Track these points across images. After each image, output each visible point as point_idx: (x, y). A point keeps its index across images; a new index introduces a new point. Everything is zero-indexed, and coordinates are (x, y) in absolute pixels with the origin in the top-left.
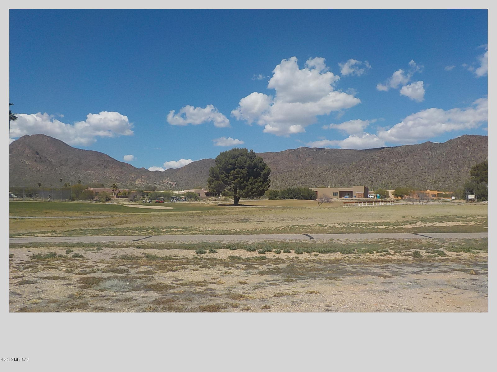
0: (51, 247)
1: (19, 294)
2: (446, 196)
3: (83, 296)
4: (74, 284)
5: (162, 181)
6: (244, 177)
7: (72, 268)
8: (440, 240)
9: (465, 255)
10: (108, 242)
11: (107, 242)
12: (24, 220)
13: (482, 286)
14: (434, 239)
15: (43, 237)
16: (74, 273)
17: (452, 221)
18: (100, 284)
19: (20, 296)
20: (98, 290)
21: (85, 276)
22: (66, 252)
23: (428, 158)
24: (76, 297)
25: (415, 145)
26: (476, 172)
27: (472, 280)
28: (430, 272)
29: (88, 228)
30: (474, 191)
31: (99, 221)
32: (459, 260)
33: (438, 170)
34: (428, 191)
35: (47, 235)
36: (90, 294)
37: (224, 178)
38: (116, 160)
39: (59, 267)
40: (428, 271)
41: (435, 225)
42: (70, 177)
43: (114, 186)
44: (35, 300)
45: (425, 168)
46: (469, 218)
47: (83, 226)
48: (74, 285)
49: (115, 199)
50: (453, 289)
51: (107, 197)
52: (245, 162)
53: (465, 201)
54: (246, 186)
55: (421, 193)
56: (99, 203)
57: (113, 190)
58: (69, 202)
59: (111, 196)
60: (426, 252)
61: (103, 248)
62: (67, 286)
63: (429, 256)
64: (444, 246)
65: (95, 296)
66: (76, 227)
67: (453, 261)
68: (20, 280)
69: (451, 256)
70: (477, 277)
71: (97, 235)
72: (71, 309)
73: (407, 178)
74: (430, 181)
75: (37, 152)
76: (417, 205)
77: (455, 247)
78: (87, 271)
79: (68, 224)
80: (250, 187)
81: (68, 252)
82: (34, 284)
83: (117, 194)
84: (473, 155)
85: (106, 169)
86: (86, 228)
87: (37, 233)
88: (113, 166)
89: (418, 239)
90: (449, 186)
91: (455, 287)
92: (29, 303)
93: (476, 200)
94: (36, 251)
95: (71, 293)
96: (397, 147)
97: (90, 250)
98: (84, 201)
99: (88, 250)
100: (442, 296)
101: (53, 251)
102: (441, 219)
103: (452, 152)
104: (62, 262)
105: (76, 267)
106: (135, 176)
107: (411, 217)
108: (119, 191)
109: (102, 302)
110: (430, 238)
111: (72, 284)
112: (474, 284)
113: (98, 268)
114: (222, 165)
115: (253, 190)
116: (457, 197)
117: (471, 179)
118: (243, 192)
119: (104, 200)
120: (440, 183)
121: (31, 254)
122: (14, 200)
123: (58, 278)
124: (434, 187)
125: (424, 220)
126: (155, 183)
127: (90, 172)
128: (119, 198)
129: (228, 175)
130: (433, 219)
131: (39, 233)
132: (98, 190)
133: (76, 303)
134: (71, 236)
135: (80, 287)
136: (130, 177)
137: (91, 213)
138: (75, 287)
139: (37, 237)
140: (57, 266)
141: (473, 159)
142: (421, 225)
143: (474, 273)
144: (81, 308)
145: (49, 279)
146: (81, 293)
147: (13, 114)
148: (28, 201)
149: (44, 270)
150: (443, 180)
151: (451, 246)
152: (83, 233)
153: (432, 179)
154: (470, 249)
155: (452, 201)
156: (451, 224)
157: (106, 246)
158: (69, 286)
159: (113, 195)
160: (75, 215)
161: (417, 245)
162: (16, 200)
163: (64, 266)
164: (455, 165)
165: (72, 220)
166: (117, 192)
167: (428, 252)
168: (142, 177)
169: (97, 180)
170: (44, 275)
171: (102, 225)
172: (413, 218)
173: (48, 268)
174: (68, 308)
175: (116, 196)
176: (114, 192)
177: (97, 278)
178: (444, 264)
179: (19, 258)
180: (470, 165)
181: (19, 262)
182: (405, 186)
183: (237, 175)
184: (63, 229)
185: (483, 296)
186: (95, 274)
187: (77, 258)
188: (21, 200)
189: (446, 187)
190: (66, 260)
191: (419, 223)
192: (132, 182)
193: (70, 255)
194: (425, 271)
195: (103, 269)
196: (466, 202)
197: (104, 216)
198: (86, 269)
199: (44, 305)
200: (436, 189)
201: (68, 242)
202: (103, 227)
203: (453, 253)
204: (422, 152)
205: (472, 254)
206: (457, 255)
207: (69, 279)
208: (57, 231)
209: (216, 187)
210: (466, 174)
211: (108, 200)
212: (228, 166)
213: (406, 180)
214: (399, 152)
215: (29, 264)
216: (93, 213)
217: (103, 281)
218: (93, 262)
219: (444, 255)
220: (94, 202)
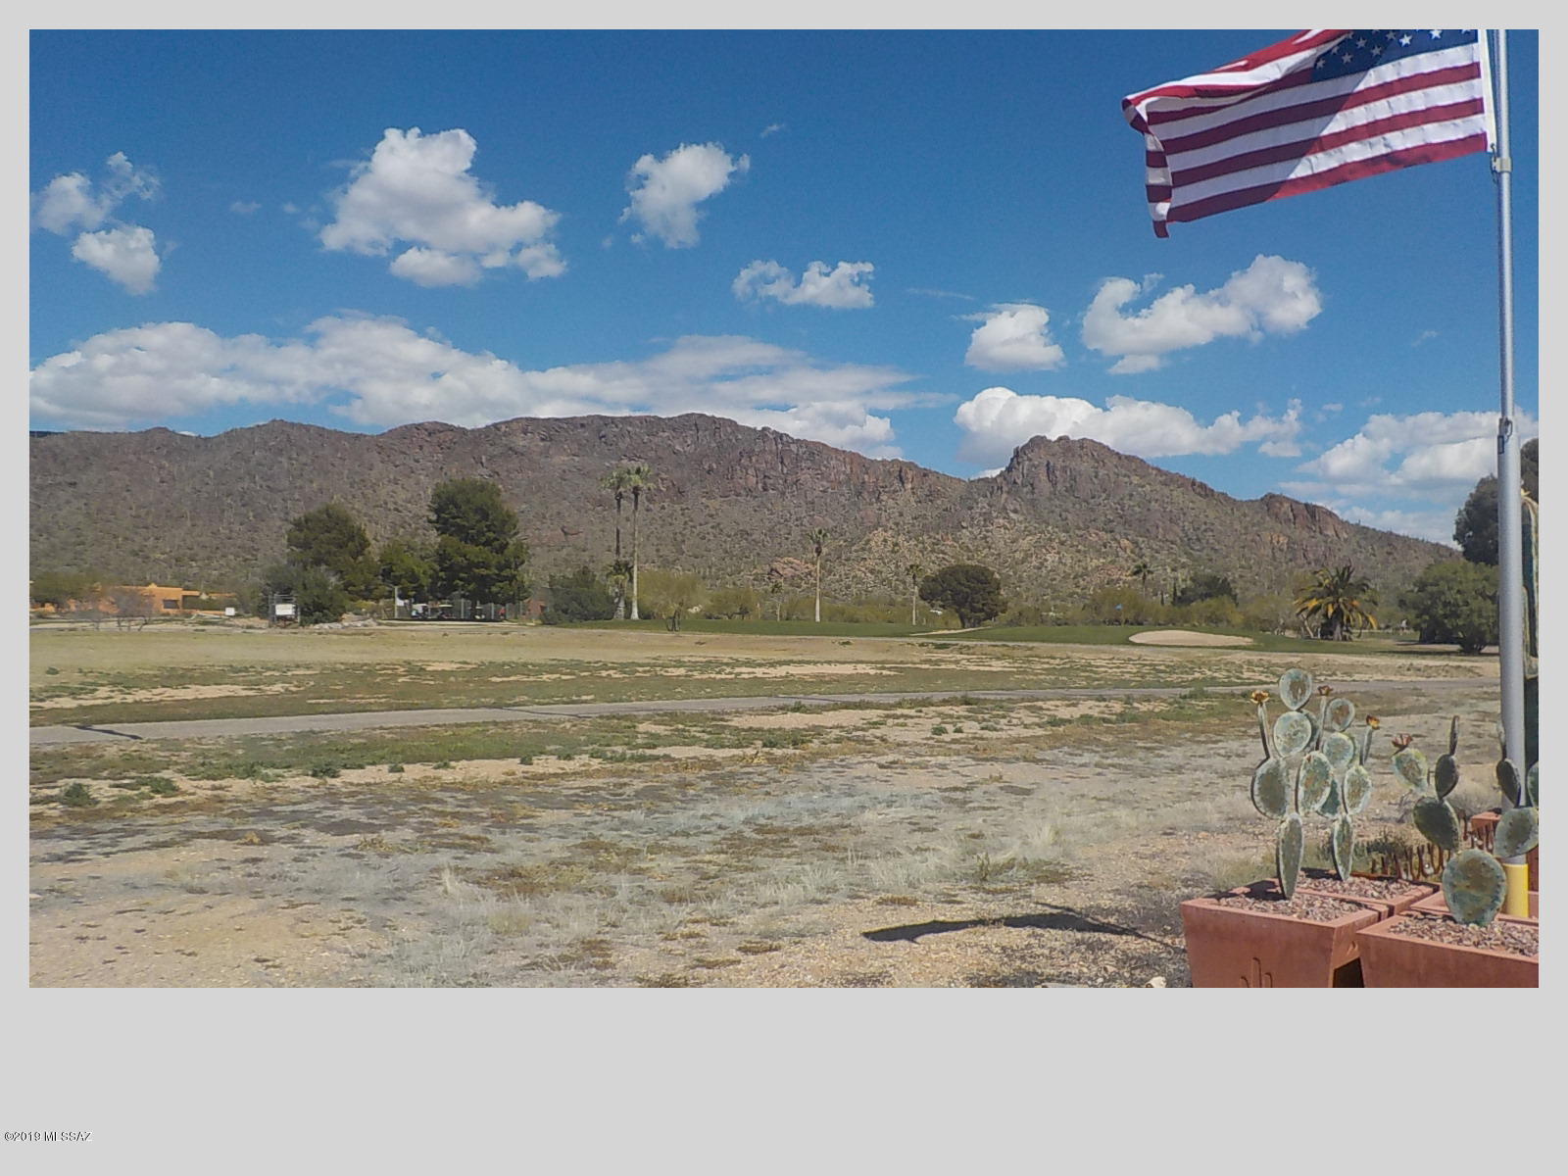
2: (209, 606)
8: (165, 743)
9: (239, 787)
13: (274, 877)
14: (148, 741)
17: (216, 684)
23: (158, 480)
25: (116, 433)
26: (302, 536)
27: (246, 861)
28: (114, 850)
30: (293, 592)
32: (219, 805)
33: (189, 523)
34: (153, 586)
40: (108, 850)
41: (158, 698)
45: (147, 514)
46: (268, 674)
50: (186, 896)
53: (264, 623)
55: (124, 593)
60: (111, 786)
63: (122, 800)
64: (176, 763)
67: (197, 808)
69: (193, 794)
70: (264, 851)
73: (83, 543)
74: (162, 557)
76: (110, 633)
77: (211, 764)
84: (299, 483)
89: (92, 745)
90: (222, 574)
91: (191, 890)
93: (299, 620)
96: (49, 433)
100: (142, 924)
102: (182, 676)
103: (236, 468)
107: (81, 671)
110: (133, 741)
112: (250, 875)
116: (243, 609)
117: (288, 554)
120: (194, 564)
124: (175, 577)
125: (123, 682)
130: (156, 676)
141: (297, 497)
142: (111, 697)
143: (256, 840)
150: (202, 554)
151: (200, 760)
153: (168, 550)
154: (256, 768)
155: (227, 622)
156: (211, 692)
161: (84, 764)
164: (243, 510)
167: (117, 786)
172: (85, 674)
178: (167, 820)
180: (287, 513)
182: (74, 570)
185: (272, 906)
189: (212, 578)
191: (103, 692)
194: (99, 850)
196: (270, 627)
200: (181, 581)
203: (201, 783)
204: (139, 459)
205: (259, 783)
206: (214, 788)
210: (276, 540)
213: (78, 548)
214: (58, 451)
219: (171, 792)
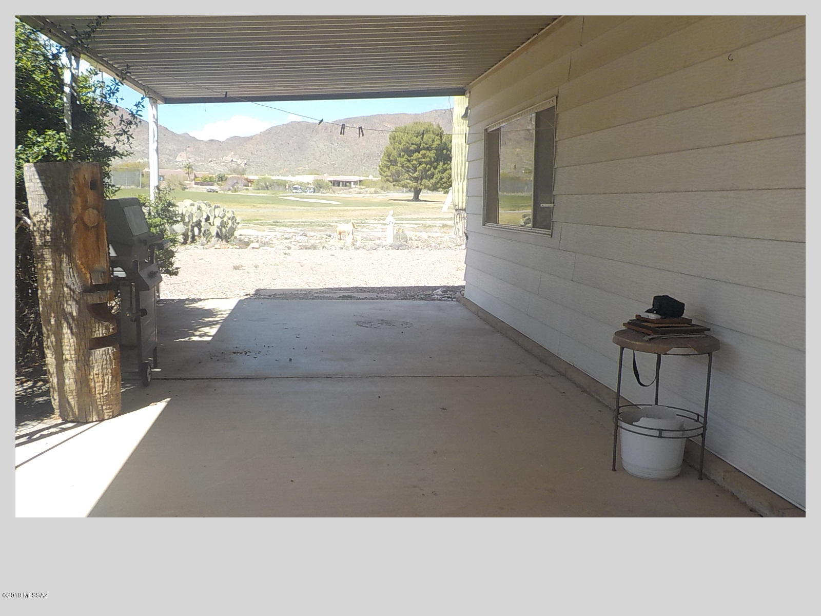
5: (223, 157)
6: (431, 163)
37: (405, 162)
43: (189, 167)
52: (433, 141)
54: (433, 175)
57: (188, 173)
59: (186, 182)
80: (439, 175)
83: (194, 179)
106: (175, 147)
114: (403, 146)
115: (443, 180)
118: (429, 183)
126: (211, 161)
128: (200, 186)
129: (409, 158)
136: (167, 149)
166: (192, 176)
168: (188, 149)
183: (423, 160)
192: (171, 158)
209: (392, 175)
212: (411, 146)
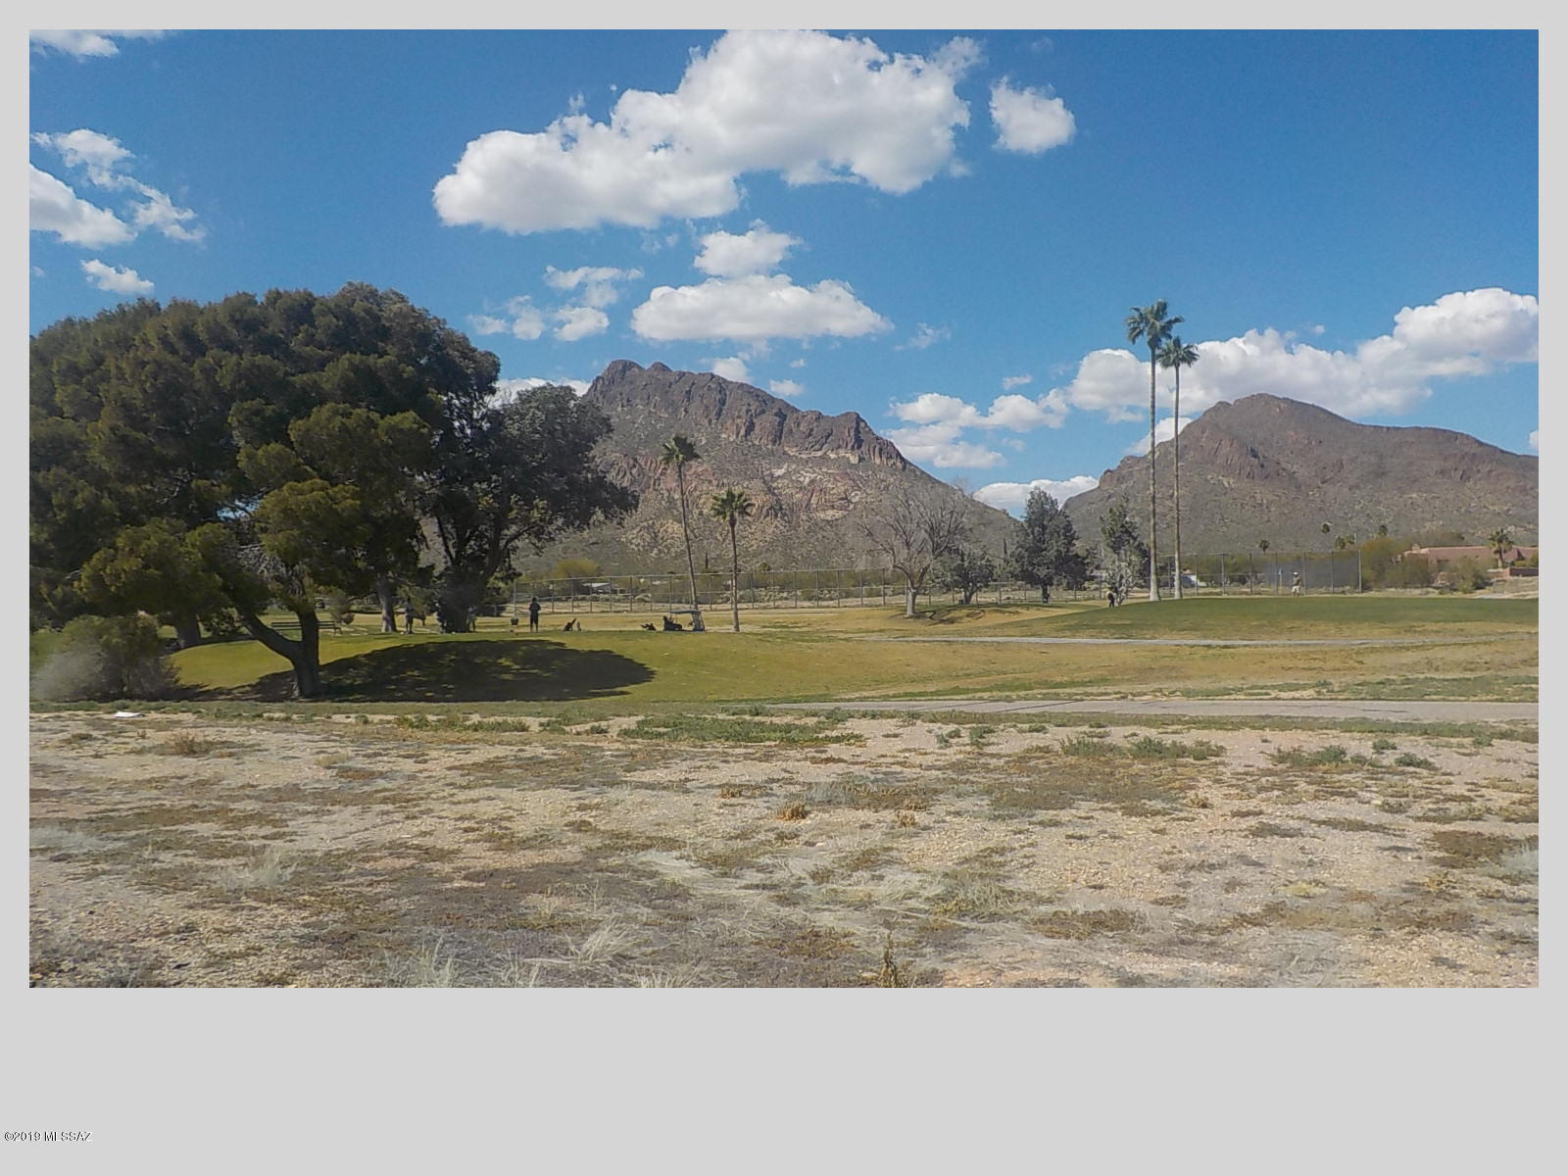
0: (1325, 731)
1: (1256, 864)
3: (1452, 891)
4: (1417, 850)
7: (1403, 800)
10: (1507, 723)
11: (1502, 722)
12: (1232, 650)
15: (1294, 699)
16: (1409, 814)
18: (1503, 857)
19: (1262, 869)
20: (1501, 879)
21: (1447, 828)
22: (1375, 747)
24: (1429, 892)
29: (1429, 676)
31: (1461, 654)
35: (1305, 693)
36: (1474, 889)
38: (1502, 451)
39: (1360, 793)
42: (1351, 518)
43: (1501, 538)
44: (1304, 886)
47: (1413, 667)
48: (1416, 854)
49: (1505, 581)
51: (1477, 576)
56: (1449, 596)
57: (1498, 552)
58: (1356, 595)
59: (1491, 570)
61: (1494, 742)
62: (1395, 853)
65: (1492, 897)
66: (1388, 670)
68: (1252, 822)
71: (1463, 698)
72: (1418, 927)
75: (1252, 450)
78: (1452, 813)
79: (1361, 662)
81: (1380, 748)
82: (1295, 839)
83: (1513, 564)
85: (1470, 484)
86: (1422, 676)
87: (1274, 687)
88: (1490, 471)
92: (1289, 891)
94: (1286, 740)
95: (1410, 877)
97: (1448, 745)
98: (1400, 590)
99: (1443, 746)
101: (1335, 743)
104: (1367, 778)
105: (1414, 797)
108: (1519, 553)
109: (1518, 918)
111: (1410, 850)
113: (1489, 804)
119: (1468, 585)
121: (1271, 749)
122: (1198, 594)
123: (1362, 827)
127: (1414, 495)
128: (1521, 578)
131: (1281, 688)
132: (1443, 552)
133: (1431, 911)
134: (1380, 699)
135: (1437, 861)
137: (1430, 626)
138: (1420, 858)
139: (1279, 699)
140: (1353, 789)
144: (1450, 930)
145: (1336, 828)
146: (1444, 881)
147: (1185, 345)
148: (1234, 594)
149: (1316, 797)
152: (1414, 690)
157: (1503, 735)
158: (1401, 855)
159: (1496, 567)
160: (1378, 636)
162: (1205, 594)
163: (1375, 789)
165: (1373, 650)
166: (1510, 557)
169: (1441, 522)
170: (1317, 812)
171: (1473, 666)
173: (1327, 792)
174: (1411, 922)
175: (1508, 570)
176: (1501, 557)
177: (1489, 839)
179: (1240, 757)
181: (1241, 770)
184: (1348, 679)
186: (1480, 823)
187: (1411, 769)
188: (1217, 594)
190: (1378, 773)
193: (1389, 759)
195: (1507, 810)
197: (1472, 635)
198: (1447, 805)
199: (1334, 905)
201: (1373, 716)
202: (1478, 674)
207: (1398, 833)
208: (1331, 684)
211: (1481, 583)
215: (1270, 779)
216: (1435, 627)
217: (1511, 849)
218: (1466, 784)
220: (1434, 594)
